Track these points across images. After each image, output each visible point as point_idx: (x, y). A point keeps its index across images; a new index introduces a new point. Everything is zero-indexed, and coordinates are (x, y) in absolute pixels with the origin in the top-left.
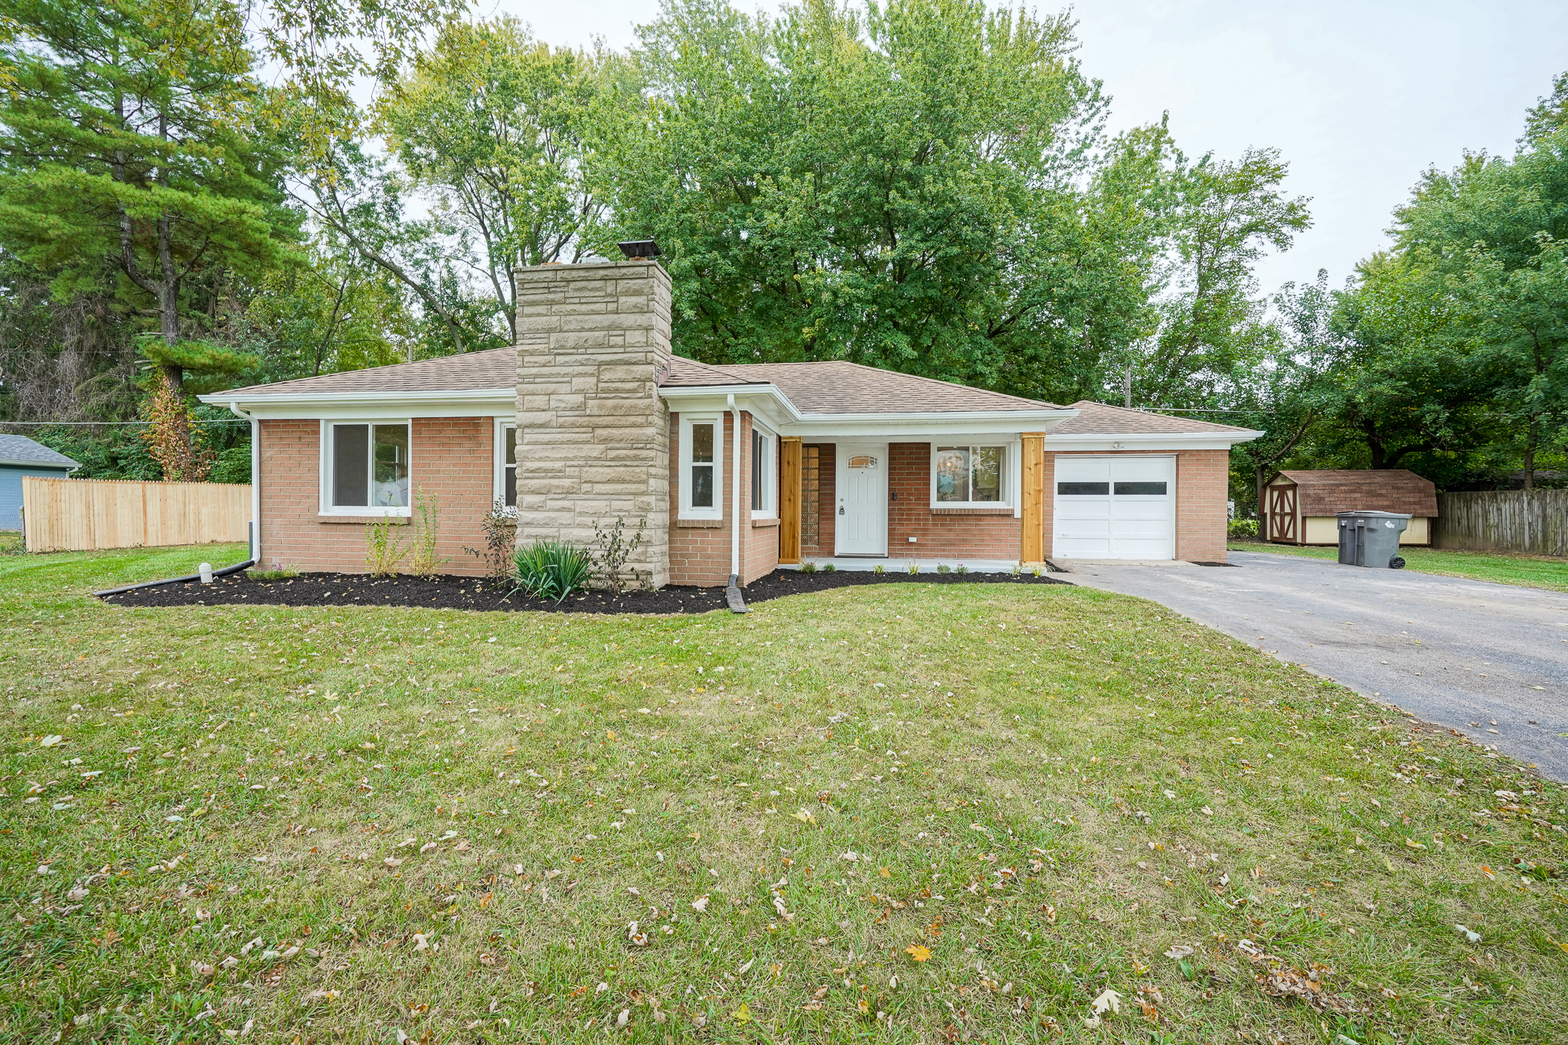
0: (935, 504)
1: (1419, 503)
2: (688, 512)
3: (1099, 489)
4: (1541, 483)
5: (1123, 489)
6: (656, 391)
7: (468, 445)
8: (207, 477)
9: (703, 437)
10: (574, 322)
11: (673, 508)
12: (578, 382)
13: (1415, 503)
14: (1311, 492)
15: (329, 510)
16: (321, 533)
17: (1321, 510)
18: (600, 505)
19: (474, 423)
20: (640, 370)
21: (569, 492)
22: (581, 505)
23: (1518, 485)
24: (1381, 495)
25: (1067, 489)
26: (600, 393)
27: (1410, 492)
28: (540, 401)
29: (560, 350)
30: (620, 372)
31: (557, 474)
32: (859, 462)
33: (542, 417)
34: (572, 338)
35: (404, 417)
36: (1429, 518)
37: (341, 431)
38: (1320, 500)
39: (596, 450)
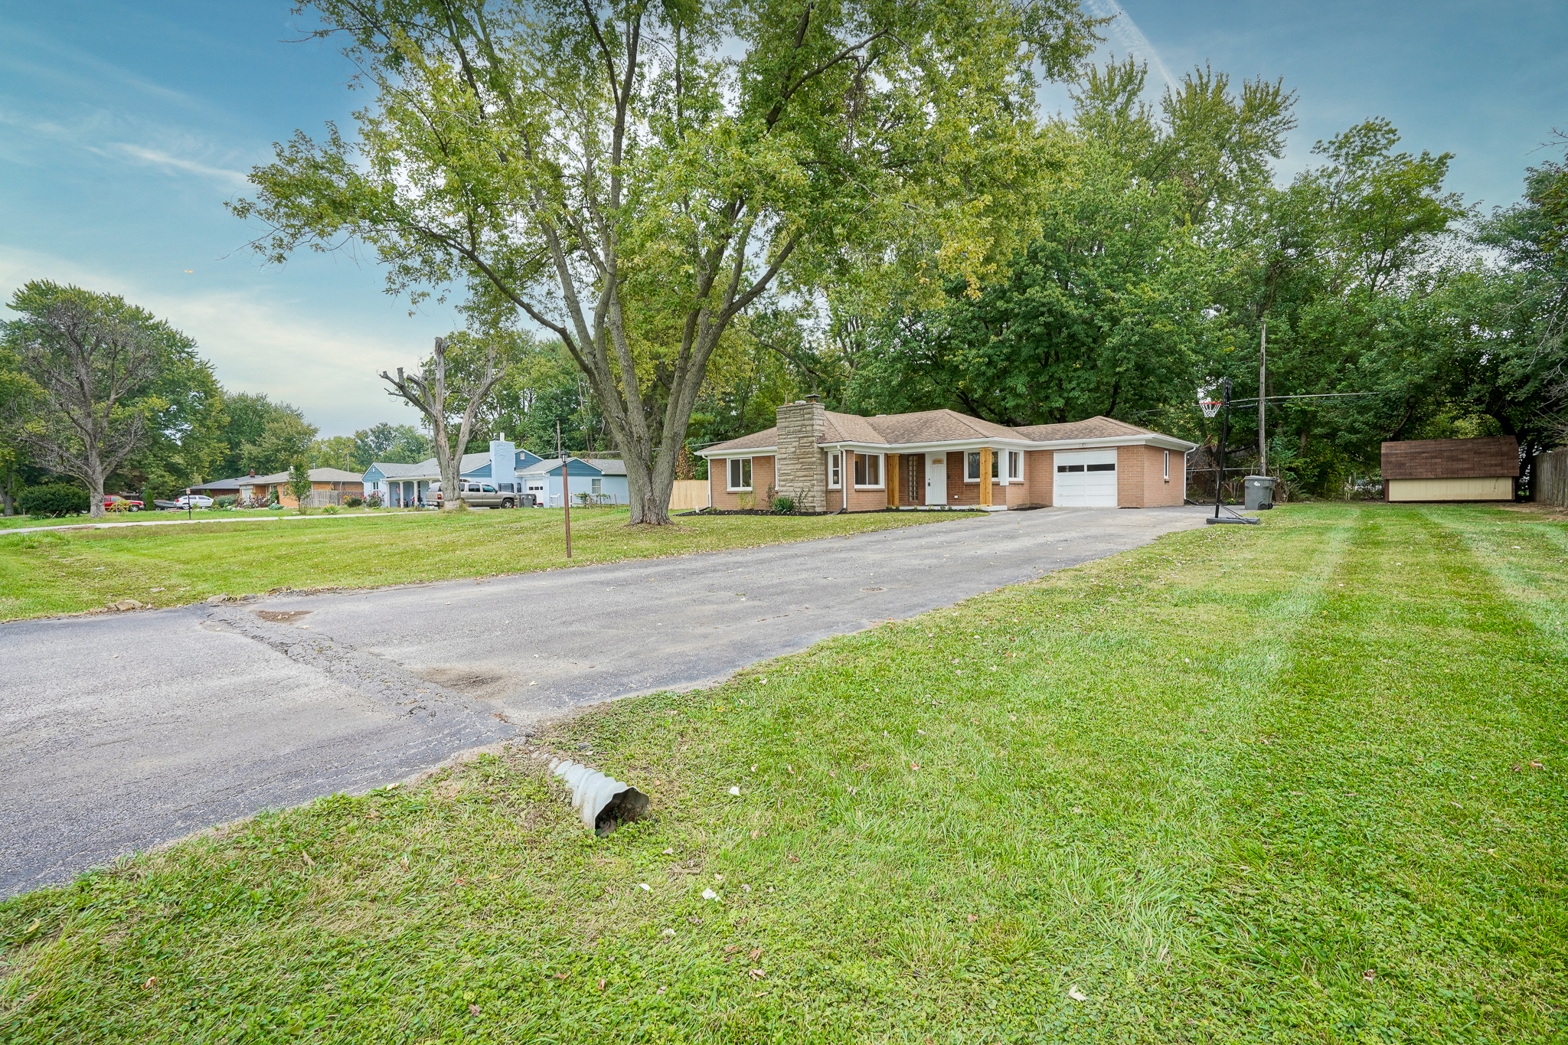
0: (967, 480)
1: (1501, 465)
2: (832, 486)
3: (1079, 468)
5: (1092, 468)
6: (815, 445)
7: (768, 465)
8: (694, 478)
9: (836, 458)
10: (792, 424)
11: (827, 485)
12: (794, 444)
13: (1496, 465)
14: (1393, 459)
15: (730, 489)
16: (728, 496)
17: (1401, 474)
18: (801, 484)
19: (769, 457)
21: (792, 480)
22: (796, 485)
24: (1463, 460)
25: (1062, 469)
27: (1493, 455)
28: (784, 451)
29: (789, 434)
30: (805, 440)
31: (789, 475)
32: (937, 461)
33: (784, 456)
34: (792, 429)
35: (750, 456)
36: (1513, 477)
37: (732, 462)
38: (1401, 465)
39: (799, 466)
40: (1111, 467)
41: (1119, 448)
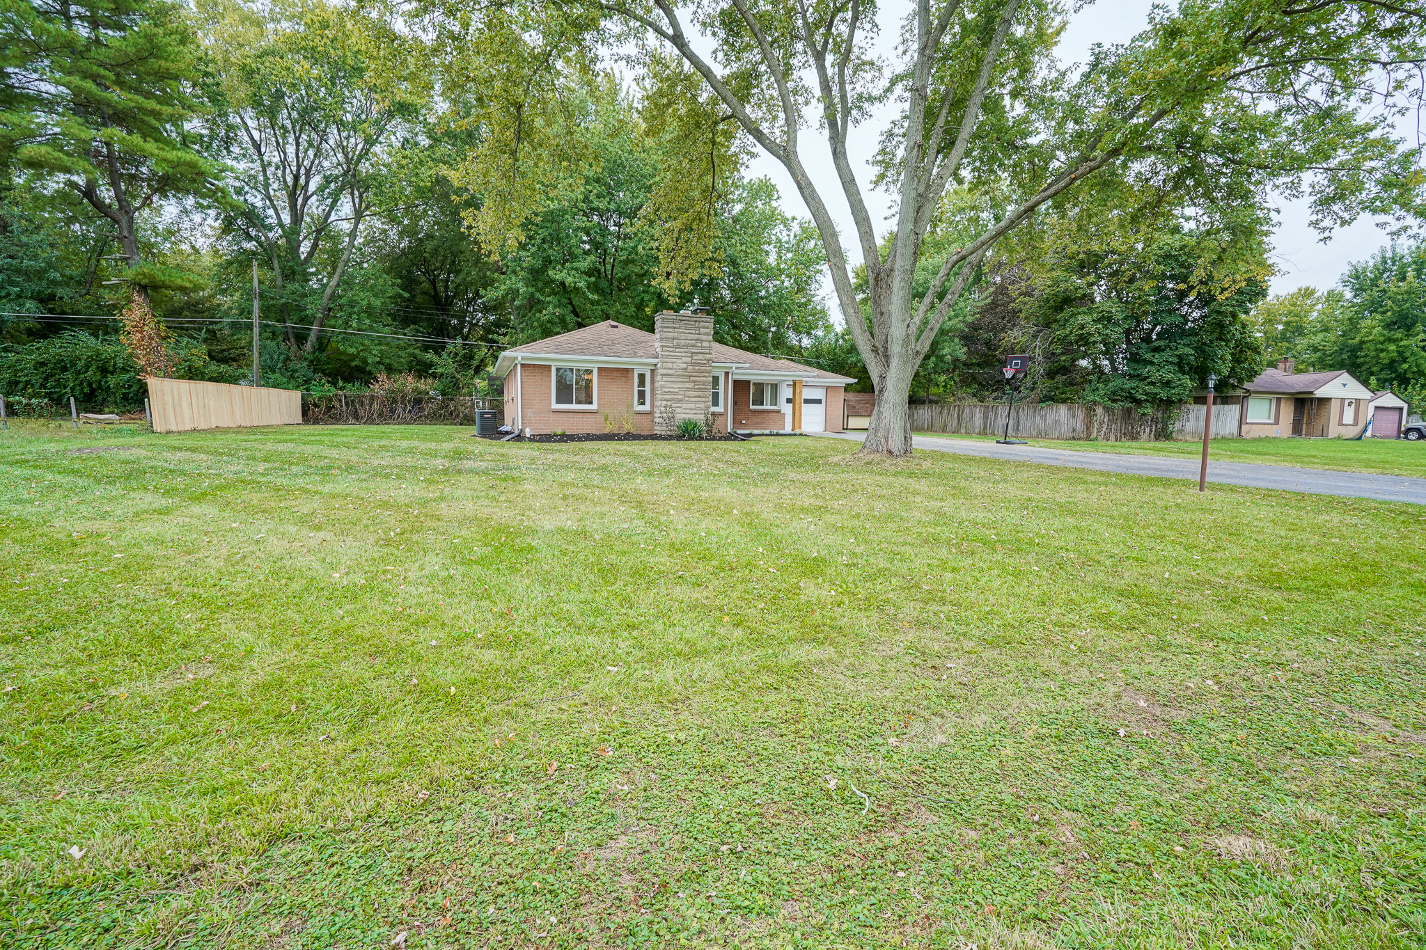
4: (931, 402)
6: (711, 363)
7: (623, 380)
9: (715, 379)
10: (683, 336)
12: (684, 359)
15: (556, 406)
16: (552, 415)
19: (626, 370)
20: (708, 356)
21: (680, 401)
22: (685, 406)
23: (923, 402)
26: (692, 364)
28: (670, 365)
29: (678, 346)
30: (700, 357)
31: (676, 393)
33: (670, 372)
34: (683, 342)
35: (593, 366)
37: (558, 370)
39: (691, 385)
40: (819, 401)
41: (827, 388)
